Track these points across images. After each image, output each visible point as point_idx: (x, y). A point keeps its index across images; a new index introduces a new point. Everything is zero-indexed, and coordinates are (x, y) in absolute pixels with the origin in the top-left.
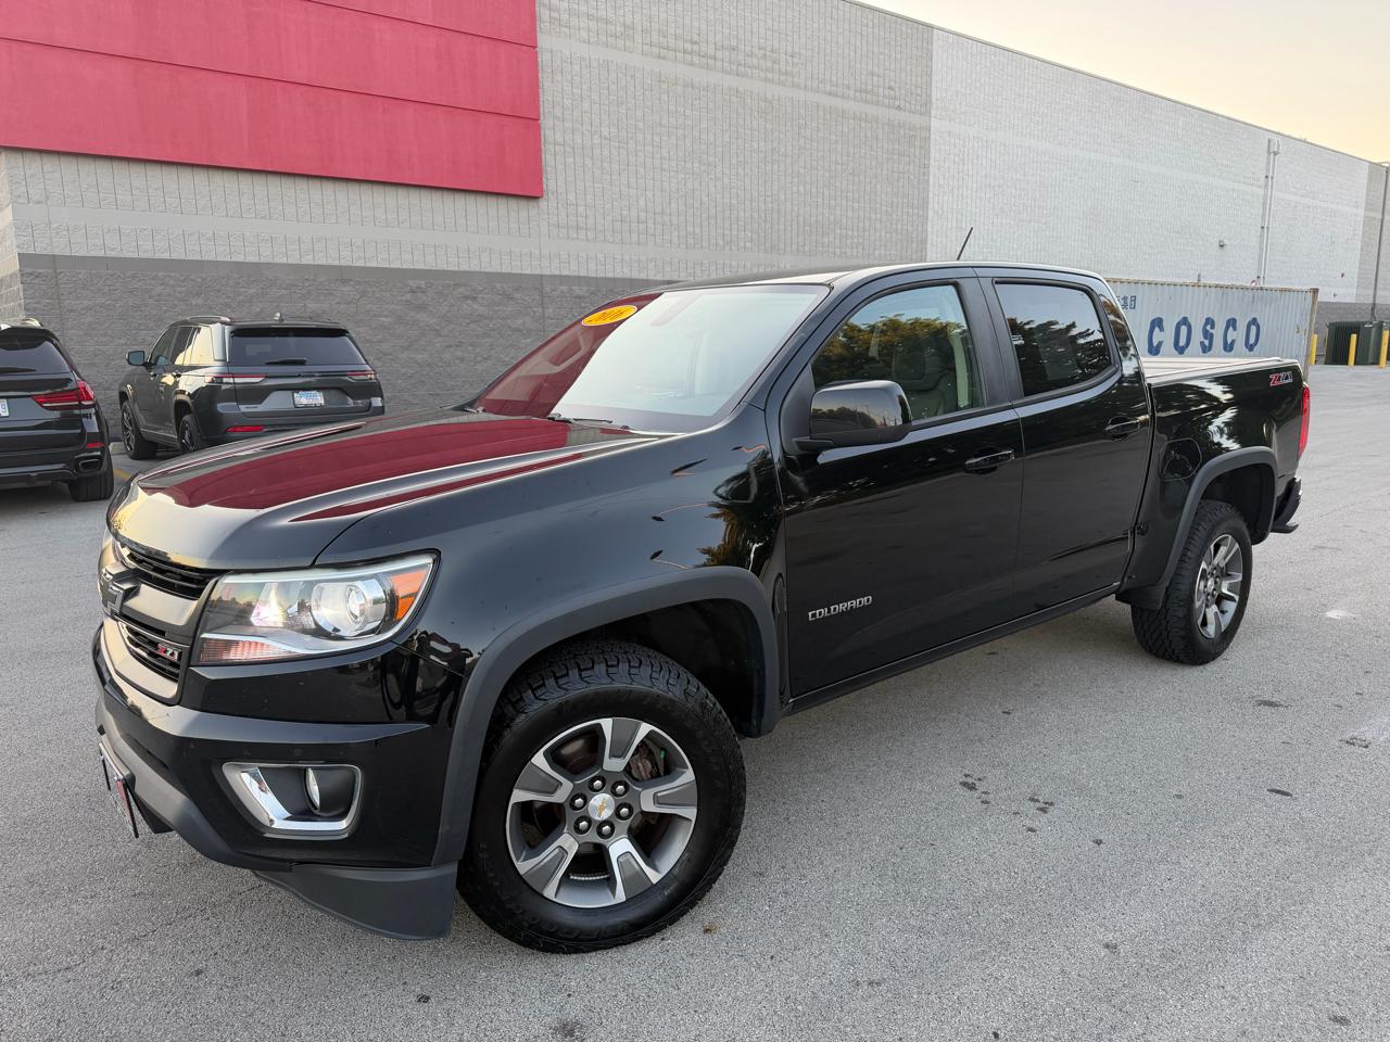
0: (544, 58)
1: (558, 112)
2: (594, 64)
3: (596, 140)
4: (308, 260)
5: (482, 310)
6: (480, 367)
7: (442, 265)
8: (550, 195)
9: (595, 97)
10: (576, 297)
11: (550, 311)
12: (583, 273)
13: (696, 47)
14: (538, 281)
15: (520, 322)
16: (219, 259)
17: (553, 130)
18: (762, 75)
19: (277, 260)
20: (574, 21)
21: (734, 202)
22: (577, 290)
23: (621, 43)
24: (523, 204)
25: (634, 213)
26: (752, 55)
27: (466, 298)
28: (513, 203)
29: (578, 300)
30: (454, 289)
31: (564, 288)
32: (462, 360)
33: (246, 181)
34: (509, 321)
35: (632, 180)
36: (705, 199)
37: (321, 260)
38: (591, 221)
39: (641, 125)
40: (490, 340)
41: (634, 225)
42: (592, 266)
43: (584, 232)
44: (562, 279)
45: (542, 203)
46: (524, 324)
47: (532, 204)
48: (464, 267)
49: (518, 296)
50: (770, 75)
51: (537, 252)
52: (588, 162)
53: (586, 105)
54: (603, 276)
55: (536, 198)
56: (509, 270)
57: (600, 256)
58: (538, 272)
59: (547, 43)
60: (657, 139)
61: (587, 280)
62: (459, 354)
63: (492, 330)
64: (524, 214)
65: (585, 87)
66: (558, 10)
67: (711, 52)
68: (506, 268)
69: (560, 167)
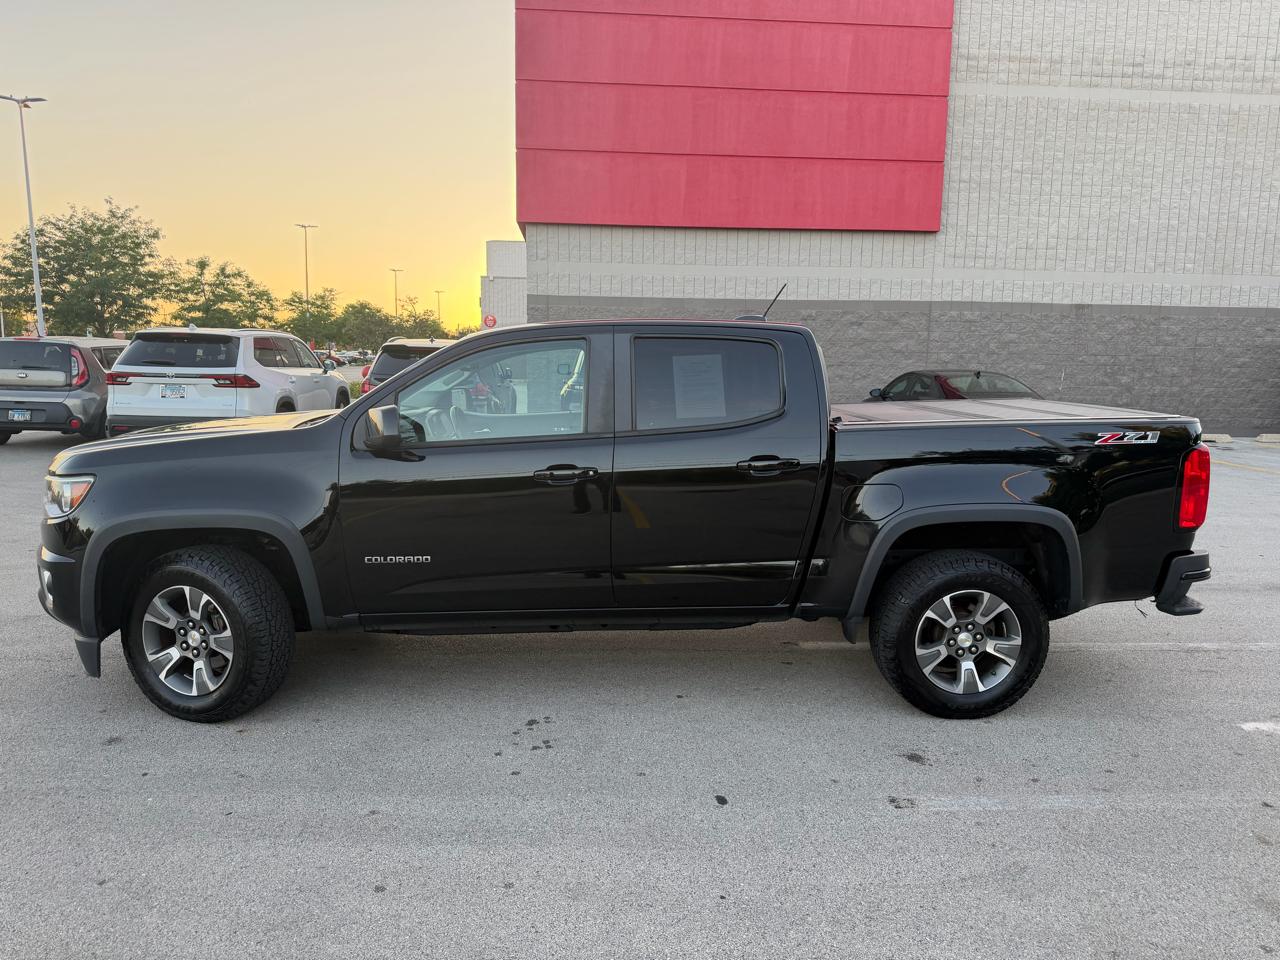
0: (955, 104)
1: (966, 153)
2: (1011, 102)
3: (1007, 174)
4: (720, 296)
5: (866, 334)
6: (857, 385)
7: (833, 296)
8: (950, 229)
9: (1010, 133)
10: (967, 321)
11: (937, 334)
12: (977, 298)
13: (1138, 70)
14: (928, 307)
15: (903, 344)
16: (655, 296)
17: (957, 169)
18: (1228, 85)
19: (697, 296)
20: (994, 66)
21: (1174, 222)
22: (968, 315)
23: (1045, 79)
24: (919, 238)
25: (1043, 240)
26: (1215, 66)
27: (852, 324)
28: (909, 239)
29: (968, 324)
30: (842, 317)
31: (954, 313)
32: (841, 377)
33: (680, 236)
34: (892, 344)
35: (1044, 208)
36: (1134, 221)
37: (731, 295)
38: (991, 251)
39: (1060, 155)
40: (871, 360)
41: (1041, 252)
43: (982, 261)
44: (952, 304)
45: (940, 237)
46: (907, 346)
47: (930, 237)
48: (855, 297)
49: (905, 321)
50: (1238, 85)
51: (929, 281)
52: (995, 195)
53: (998, 143)
54: (999, 300)
55: (935, 232)
56: (898, 299)
57: (997, 282)
58: (927, 299)
59: (962, 90)
60: (1078, 167)
61: (981, 306)
62: (840, 372)
63: (874, 351)
64: (919, 247)
65: (998, 126)
66: (976, 58)
67: (1157, 71)
68: (896, 297)
69: (962, 202)
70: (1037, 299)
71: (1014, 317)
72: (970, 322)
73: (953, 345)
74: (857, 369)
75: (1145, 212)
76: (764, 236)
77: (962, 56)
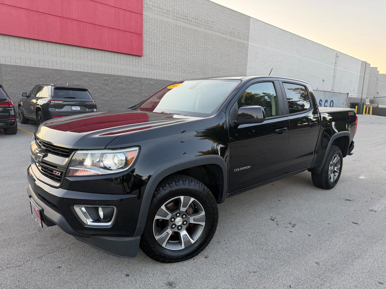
0: (144, 18)
1: (148, 33)
2: (158, 20)
3: (158, 41)
4: (75, 70)
5: (124, 86)
6: (123, 103)
7: (113, 73)
8: (145, 56)
9: (158, 29)
10: (151, 84)
11: (143, 88)
12: (153, 78)
13: (186, 18)
14: (140, 79)
15: (135, 90)
16: (49, 68)
17: (146, 38)
18: (204, 27)
19: (66, 69)
20: (153, 8)
21: (195, 61)
22: (151, 83)
23: (166, 15)
24: (137, 58)
25: (168, 62)
26: (201, 21)
27: (120, 83)
28: (134, 57)
29: (151, 85)
30: (116, 80)
31: (147, 82)
32: (117, 100)
33: (58, 46)
34: (131, 90)
35: (168, 53)
36: (187, 60)
37: (79, 70)
38: (156, 64)
39: (170, 38)
40: (126, 95)
41: (167, 66)
42: (155, 76)
43: (153, 67)
44: (147, 79)
45: (142, 58)
46: (136, 91)
47: (139, 58)
48: (120, 74)
49: (134, 83)
50: (206, 27)
51: (140, 71)
52: (156, 47)
53: (156, 32)
54: (158, 79)
55: (141, 56)
56: (132, 76)
57: (158, 74)
58: (140, 77)
59: (146, 14)
60: (175, 42)
61: (154, 80)
62: (117, 98)
63: (127, 92)
64: (137, 61)
65: (155, 27)
66: (149, 5)
67: (191, 19)
68: (131, 75)
69: (148, 48)
70: (167, 79)
71: (162, 84)
72: (152, 85)
73: (148, 91)
74: (122, 98)
75: (189, 57)
76: (89, 51)
77: (145, 3)
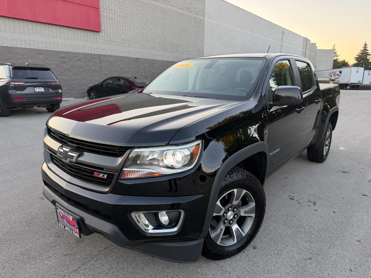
1: (105, 7)
3: (116, 16)
4: (28, 47)
5: (83, 64)
7: (70, 50)
8: (103, 31)
9: (115, 3)
10: (110, 61)
11: (103, 65)
12: (112, 54)
14: (99, 56)
17: (103, 12)
19: (18, 46)
21: (154, 37)
22: (111, 59)
24: (95, 33)
25: (127, 38)
27: (78, 60)
28: (92, 33)
30: (74, 58)
31: (107, 59)
32: (77, 79)
33: (7, 20)
34: (91, 68)
35: (126, 28)
36: (146, 35)
37: (32, 47)
38: (115, 39)
39: (128, 13)
40: (85, 73)
41: (127, 41)
43: (112, 42)
44: (106, 56)
45: (100, 33)
46: (95, 68)
47: (97, 33)
48: (77, 51)
49: (93, 60)
51: (99, 48)
52: (114, 22)
53: (113, 6)
54: (118, 55)
55: (99, 32)
56: (91, 53)
57: (117, 50)
58: (99, 53)
60: (133, 17)
61: (114, 57)
62: (76, 77)
63: (86, 70)
64: (95, 37)
69: (105, 23)
70: (127, 56)
71: (122, 61)
72: (112, 61)
73: (108, 69)
74: (82, 76)
75: (148, 33)
76: (42, 25)
